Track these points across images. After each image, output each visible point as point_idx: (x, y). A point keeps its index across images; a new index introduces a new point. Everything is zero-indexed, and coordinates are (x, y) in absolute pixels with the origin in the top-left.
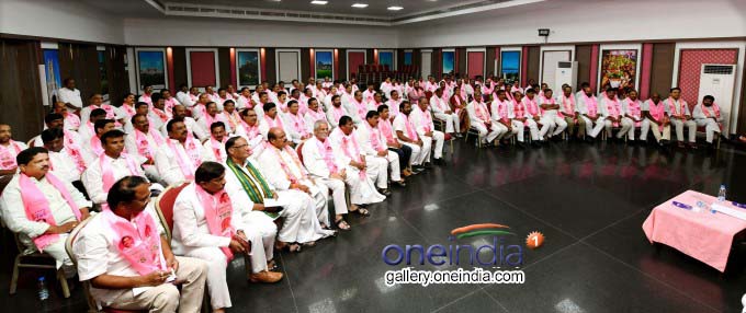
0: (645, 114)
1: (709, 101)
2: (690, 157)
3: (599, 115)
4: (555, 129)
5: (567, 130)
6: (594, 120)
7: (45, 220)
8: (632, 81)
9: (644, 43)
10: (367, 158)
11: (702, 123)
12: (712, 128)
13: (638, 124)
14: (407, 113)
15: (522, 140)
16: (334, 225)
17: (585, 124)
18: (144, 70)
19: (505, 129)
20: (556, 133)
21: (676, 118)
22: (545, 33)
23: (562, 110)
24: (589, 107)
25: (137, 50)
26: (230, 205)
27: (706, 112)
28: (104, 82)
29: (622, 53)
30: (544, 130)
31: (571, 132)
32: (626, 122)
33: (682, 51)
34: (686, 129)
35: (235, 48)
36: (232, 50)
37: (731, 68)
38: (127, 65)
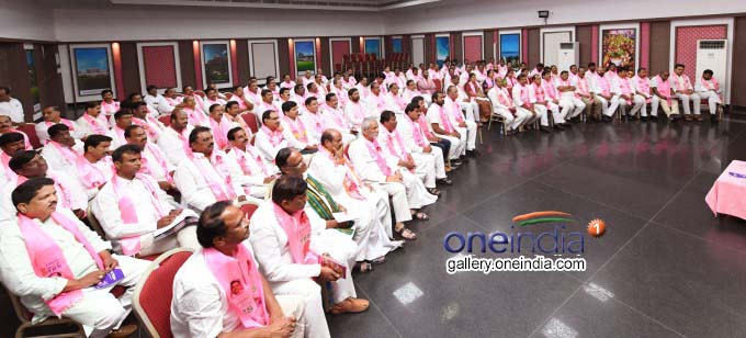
0: (654, 91)
1: (708, 74)
2: (697, 129)
3: (612, 94)
4: (574, 111)
5: (584, 111)
6: (609, 99)
7: (59, 275)
8: (633, 59)
9: (641, 22)
10: (413, 156)
11: (705, 95)
12: (714, 100)
13: (649, 101)
14: (441, 104)
15: (547, 125)
16: (397, 235)
17: (601, 104)
18: (83, 72)
19: (530, 114)
20: (575, 115)
21: (682, 93)
22: (544, 15)
23: (578, 91)
24: (602, 86)
25: (72, 47)
26: (309, 225)
27: (706, 85)
28: (34, 89)
29: (621, 32)
30: (564, 112)
31: (589, 113)
32: (639, 99)
33: (677, 28)
34: (691, 103)
35: (199, 40)
36: (196, 43)
37: (723, 43)
38: (59, 66)
